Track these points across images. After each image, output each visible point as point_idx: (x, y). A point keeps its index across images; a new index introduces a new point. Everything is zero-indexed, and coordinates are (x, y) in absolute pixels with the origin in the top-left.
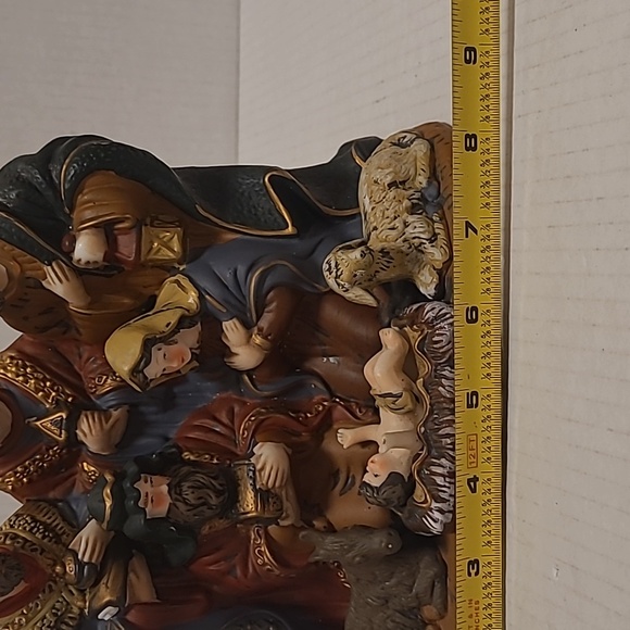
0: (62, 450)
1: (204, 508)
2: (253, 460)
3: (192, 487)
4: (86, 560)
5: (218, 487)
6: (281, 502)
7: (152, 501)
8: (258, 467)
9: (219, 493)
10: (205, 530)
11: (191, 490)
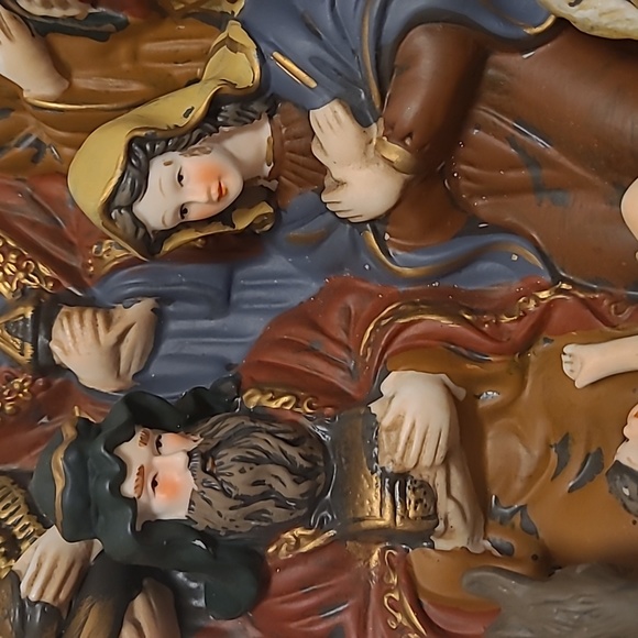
0: (34, 381)
1: (269, 505)
2: (375, 407)
3: (242, 460)
4: (33, 596)
5: (300, 461)
6: (435, 500)
7: (154, 484)
8: (386, 422)
9: (299, 476)
10: (279, 551)
11: (239, 466)
